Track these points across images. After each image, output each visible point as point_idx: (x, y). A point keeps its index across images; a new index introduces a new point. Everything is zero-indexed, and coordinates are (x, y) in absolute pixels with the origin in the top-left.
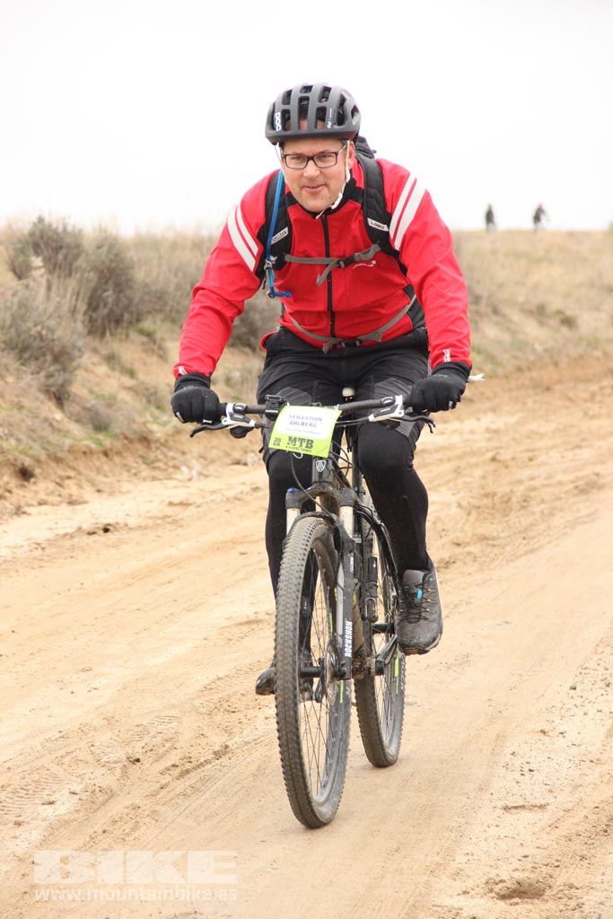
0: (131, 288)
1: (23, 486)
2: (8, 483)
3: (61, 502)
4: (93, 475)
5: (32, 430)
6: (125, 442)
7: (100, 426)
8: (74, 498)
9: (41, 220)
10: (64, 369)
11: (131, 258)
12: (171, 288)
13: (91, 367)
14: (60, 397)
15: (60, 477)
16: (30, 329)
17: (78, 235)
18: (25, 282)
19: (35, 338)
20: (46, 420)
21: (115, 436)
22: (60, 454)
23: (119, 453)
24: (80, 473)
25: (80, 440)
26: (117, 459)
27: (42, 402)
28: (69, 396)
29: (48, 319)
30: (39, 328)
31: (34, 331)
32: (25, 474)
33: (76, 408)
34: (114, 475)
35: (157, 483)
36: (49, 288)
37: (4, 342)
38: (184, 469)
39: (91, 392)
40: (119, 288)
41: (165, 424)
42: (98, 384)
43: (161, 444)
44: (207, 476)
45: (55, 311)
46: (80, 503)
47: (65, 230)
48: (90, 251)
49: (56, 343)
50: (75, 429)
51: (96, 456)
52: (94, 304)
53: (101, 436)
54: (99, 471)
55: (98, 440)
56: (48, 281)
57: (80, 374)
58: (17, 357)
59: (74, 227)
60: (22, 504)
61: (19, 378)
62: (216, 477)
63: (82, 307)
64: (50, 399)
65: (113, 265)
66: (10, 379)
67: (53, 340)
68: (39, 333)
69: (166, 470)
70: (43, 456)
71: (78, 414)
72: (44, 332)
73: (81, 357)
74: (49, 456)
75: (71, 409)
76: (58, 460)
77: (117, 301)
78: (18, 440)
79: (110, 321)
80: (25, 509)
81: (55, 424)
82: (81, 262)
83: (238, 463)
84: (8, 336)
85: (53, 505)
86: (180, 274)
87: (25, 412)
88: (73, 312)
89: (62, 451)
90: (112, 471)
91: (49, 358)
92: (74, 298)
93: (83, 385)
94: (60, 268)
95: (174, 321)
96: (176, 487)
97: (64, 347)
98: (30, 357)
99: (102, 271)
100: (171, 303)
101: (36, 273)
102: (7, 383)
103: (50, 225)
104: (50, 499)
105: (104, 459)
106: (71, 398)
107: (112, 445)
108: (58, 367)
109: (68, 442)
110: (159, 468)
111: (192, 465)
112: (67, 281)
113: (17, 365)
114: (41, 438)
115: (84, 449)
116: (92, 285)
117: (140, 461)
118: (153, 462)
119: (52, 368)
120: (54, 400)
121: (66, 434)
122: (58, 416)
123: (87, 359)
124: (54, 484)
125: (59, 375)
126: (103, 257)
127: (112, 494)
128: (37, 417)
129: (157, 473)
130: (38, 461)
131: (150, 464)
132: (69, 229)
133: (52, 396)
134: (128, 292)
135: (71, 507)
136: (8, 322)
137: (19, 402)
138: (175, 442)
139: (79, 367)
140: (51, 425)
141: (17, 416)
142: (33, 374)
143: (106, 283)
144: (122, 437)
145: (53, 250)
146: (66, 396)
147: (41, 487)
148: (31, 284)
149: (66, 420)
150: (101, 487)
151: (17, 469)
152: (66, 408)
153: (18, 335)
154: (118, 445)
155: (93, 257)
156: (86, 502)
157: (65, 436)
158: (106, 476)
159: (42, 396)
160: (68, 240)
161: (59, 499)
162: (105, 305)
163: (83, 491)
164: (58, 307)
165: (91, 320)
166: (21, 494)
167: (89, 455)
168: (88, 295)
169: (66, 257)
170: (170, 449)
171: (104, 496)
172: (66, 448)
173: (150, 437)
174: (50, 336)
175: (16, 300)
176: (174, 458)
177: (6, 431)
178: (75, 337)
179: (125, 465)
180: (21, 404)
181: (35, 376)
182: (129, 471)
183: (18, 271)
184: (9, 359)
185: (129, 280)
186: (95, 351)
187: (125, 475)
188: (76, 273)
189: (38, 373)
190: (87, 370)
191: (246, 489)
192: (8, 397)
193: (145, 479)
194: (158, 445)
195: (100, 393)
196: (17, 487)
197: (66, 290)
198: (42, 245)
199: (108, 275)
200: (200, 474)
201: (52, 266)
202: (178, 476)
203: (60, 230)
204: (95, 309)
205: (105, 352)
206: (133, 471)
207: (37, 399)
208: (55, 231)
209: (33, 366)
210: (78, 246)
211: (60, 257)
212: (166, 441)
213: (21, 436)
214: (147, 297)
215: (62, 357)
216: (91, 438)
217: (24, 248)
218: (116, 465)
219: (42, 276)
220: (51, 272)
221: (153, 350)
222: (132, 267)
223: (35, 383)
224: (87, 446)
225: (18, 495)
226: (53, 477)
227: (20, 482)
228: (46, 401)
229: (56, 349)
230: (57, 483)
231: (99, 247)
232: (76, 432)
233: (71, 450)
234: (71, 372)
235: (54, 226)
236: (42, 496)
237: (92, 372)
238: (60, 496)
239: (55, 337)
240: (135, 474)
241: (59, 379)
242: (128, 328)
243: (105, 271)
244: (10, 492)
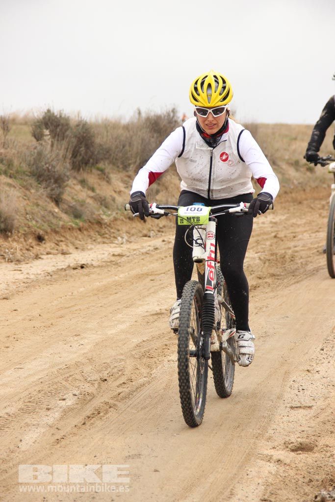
0: (93, 146)
1: (40, 245)
2: (31, 243)
3: (58, 253)
4: (73, 240)
5: (44, 217)
6: (90, 224)
7: (77, 216)
8: (64, 251)
9: (49, 111)
10: (60, 186)
11: (94, 132)
12: (114, 147)
13: (73, 186)
14: (57, 201)
15: (57, 241)
16: (43, 166)
17: (67, 120)
18: (41, 142)
19: (45, 170)
20: (50, 212)
21: (85, 221)
22: (57, 229)
23: (86, 230)
24: (67, 239)
25: (68, 222)
26: (85, 232)
27: (49, 203)
28: (62, 200)
29: (52, 161)
30: (47, 165)
31: (45, 167)
32: (40, 239)
33: (66, 206)
34: (84, 240)
35: (106, 245)
36: (52, 146)
37: (30, 172)
38: (119, 238)
39: (73, 198)
40: (87, 147)
41: (109, 216)
42: (76, 195)
43: (108, 226)
44: (131, 242)
45: (56, 157)
46: (67, 254)
47: (61, 116)
48: (73, 128)
49: (56, 173)
50: (64, 216)
51: (75, 230)
52: (75, 154)
53: (77, 221)
54: (76, 238)
55: (76, 222)
56: (52, 142)
57: (68, 189)
58: (36, 180)
59: (65, 115)
60: (39, 253)
61: (37, 191)
62: (135, 243)
63: (69, 155)
64: (52, 201)
65: (85, 135)
66: (33, 191)
67: (54, 172)
68: (48, 168)
69: (110, 239)
70: (49, 230)
71: (66, 209)
72: (50, 168)
73: (68, 180)
74: (52, 230)
75: (63, 207)
76: (56, 232)
77: (86, 153)
78: (37, 221)
79: (82, 163)
80: (40, 256)
81: (55, 214)
82: (68, 133)
83: (145, 236)
84: (32, 169)
85: (54, 254)
86: (118, 141)
87: (39, 207)
88: (65, 157)
89: (58, 227)
90: (83, 238)
91: (52, 181)
92: (65, 151)
93: (69, 195)
94: (58, 135)
95: (114, 164)
96: (116, 247)
97: (60, 176)
98: (43, 180)
99: (79, 138)
100: (113, 155)
101: (46, 138)
102: (31, 193)
103: (53, 114)
104: (52, 251)
105: (79, 232)
106: (63, 201)
107: (83, 225)
108: (57, 185)
109: (61, 223)
110: (106, 238)
111: (123, 236)
112: (62, 141)
113: (36, 184)
114: (48, 221)
115: (69, 227)
116: (74, 144)
117: (97, 234)
118: (104, 234)
119: (54, 186)
120: (54, 202)
121: (60, 219)
122: (56, 210)
123: (71, 182)
124: (54, 244)
125: (57, 189)
126: (80, 130)
127: (83, 250)
128: (46, 210)
129: (105, 240)
130: (47, 232)
131: (102, 235)
132: (63, 116)
133: (53, 200)
134: (92, 149)
135: (63, 256)
136: (32, 162)
137: (37, 202)
138: (114, 224)
139: (67, 186)
140: (53, 214)
141: (36, 209)
142: (44, 188)
143: (81, 144)
144: (88, 221)
145: (54, 127)
146: (60, 200)
147: (48, 245)
148: (44, 143)
149: (60, 212)
150: (77, 246)
151: (36, 236)
152: (60, 206)
153: (37, 169)
154: (86, 225)
155: (75, 131)
156: (70, 254)
157: (60, 220)
158: (80, 241)
159: (48, 200)
160: (62, 121)
161: (56, 251)
162: (80, 155)
163: (69, 248)
164: (58, 155)
165: (73, 162)
166: (37, 249)
167: (71, 230)
168: (72, 149)
169: (61, 130)
170: (112, 228)
171: (79, 251)
172: (60, 226)
173: (102, 222)
174: (53, 170)
175: (36, 151)
176: (114, 233)
177: (31, 217)
178: (66, 170)
179: (89, 236)
180: (39, 203)
181: (45, 189)
182: (91, 238)
183: (37, 137)
184: (32, 181)
185: (92, 143)
186: (75, 178)
187: (89, 241)
188: (67, 138)
189: (47, 188)
190: (70, 187)
191: (151, 248)
192: (32, 200)
193: (99, 243)
194: (106, 226)
195: (77, 199)
196: (36, 245)
197: (61, 147)
198: (49, 124)
199: (82, 140)
200: (127, 241)
201: (54, 134)
202: (116, 242)
203: (58, 116)
204: (75, 157)
205: (79, 178)
206: (94, 239)
207: (46, 201)
208: (56, 117)
209: (44, 185)
210: (67, 125)
211: (58, 130)
212: (110, 224)
213: (38, 220)
214: (101, 151)
215: (59, 181)
216: (73, 222)
217: (40, 125)
218: (85, 235)
219: (49, 139)
220: (54, 137)
221: (104, 179)
222: (94, 136)
223: (45, 193)
224: (71, 226)
225: (36, 249)
226: (54, 241)
227: (37, 243)
228: (50, 202)
229: (56, 176)
230: (56, 244)
231: (78, 126)
232: (65, 218)
233: (63, 227)
234: (63, 188)
235: (56, 114)
236: (48, 250)
237: (73, 188)
238: (57, 250)
239: (56, 170)
240: (94, 240)
241: (57, 191)
242: (91, 167)
243: (81, 138)
244: (32, 247)
